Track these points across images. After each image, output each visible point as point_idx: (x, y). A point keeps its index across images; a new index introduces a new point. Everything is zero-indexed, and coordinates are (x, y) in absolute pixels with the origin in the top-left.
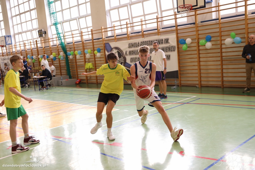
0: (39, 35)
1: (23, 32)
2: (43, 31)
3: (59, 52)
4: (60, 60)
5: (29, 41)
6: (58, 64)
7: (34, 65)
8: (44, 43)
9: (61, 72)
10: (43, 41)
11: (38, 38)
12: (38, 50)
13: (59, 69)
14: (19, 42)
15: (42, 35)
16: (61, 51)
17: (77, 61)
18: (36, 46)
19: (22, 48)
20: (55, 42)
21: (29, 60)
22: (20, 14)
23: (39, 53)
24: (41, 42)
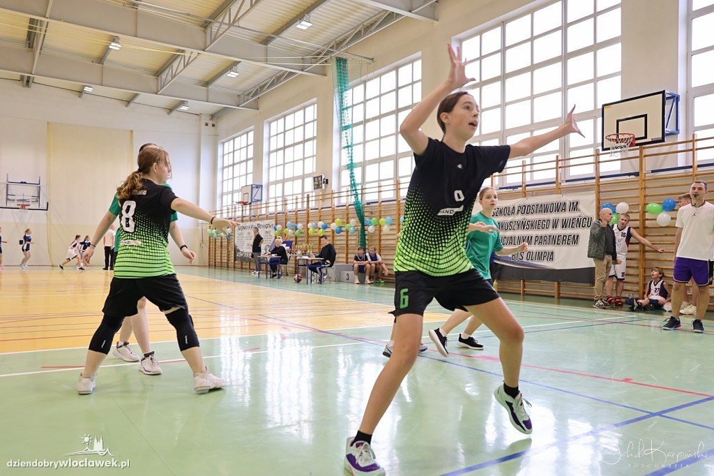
0: (314, 185)
1: (287, 180)
2: (323, 177)
3: (348, 219)
4: (349, 234)
5: (295, 197)
6: (345, 242)
7: (296, 242)
8: (323, 200)
9: (347, 259)
10: (321, 197)
11: (312, 192)
12: (308, 214)
13: (345, 251)
14: (276, 198)
15: (320, 186)
16: (353, 218)
17: (383, 238)
18: (305, 205)
19: (280, 209)
20: (344, 201)
21: (289, 231)
22: (285, 148)
23: (310, 219)
24: (317, 198)
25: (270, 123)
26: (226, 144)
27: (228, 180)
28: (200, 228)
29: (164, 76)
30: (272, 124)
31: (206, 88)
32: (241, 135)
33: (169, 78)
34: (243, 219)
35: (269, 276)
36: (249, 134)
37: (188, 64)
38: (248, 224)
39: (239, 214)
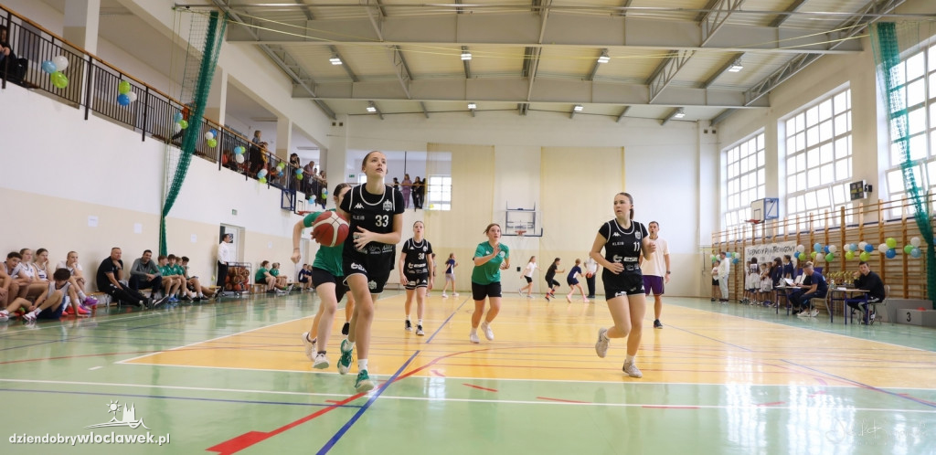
0: (852, 194)
1: (810, 190)
2: (864, 184)
3: (906, 237)
4: (909, 258)
5: (822, 211)
6: (901, 269)
8: (865, 213)
9: (906, 291)
10: (861, 210)
11: (846, 203)
12: (844, 232)
13: (903, 281)
14: (797, 213)
15: (861, 195)
16: (914, 236)
18: (839, 221)
19: (802, 227)
20: (897, 213)
21: (818, 256)
22: (807, 149)
23: (847, 239)
24: (856, 211)
25: (785, 121)
26: (730, 153)
27: (734, 194)
28: (701, 252)
29: (655, 83)
30: (788, 122)
31: (702, 90)
32: (748, 140)
33: (661, 84)
34: (754, 241)
35: (790, 312)
36: (759, 137)
37: (682, 65)
38: (762, 247)
39: (749, 235)
